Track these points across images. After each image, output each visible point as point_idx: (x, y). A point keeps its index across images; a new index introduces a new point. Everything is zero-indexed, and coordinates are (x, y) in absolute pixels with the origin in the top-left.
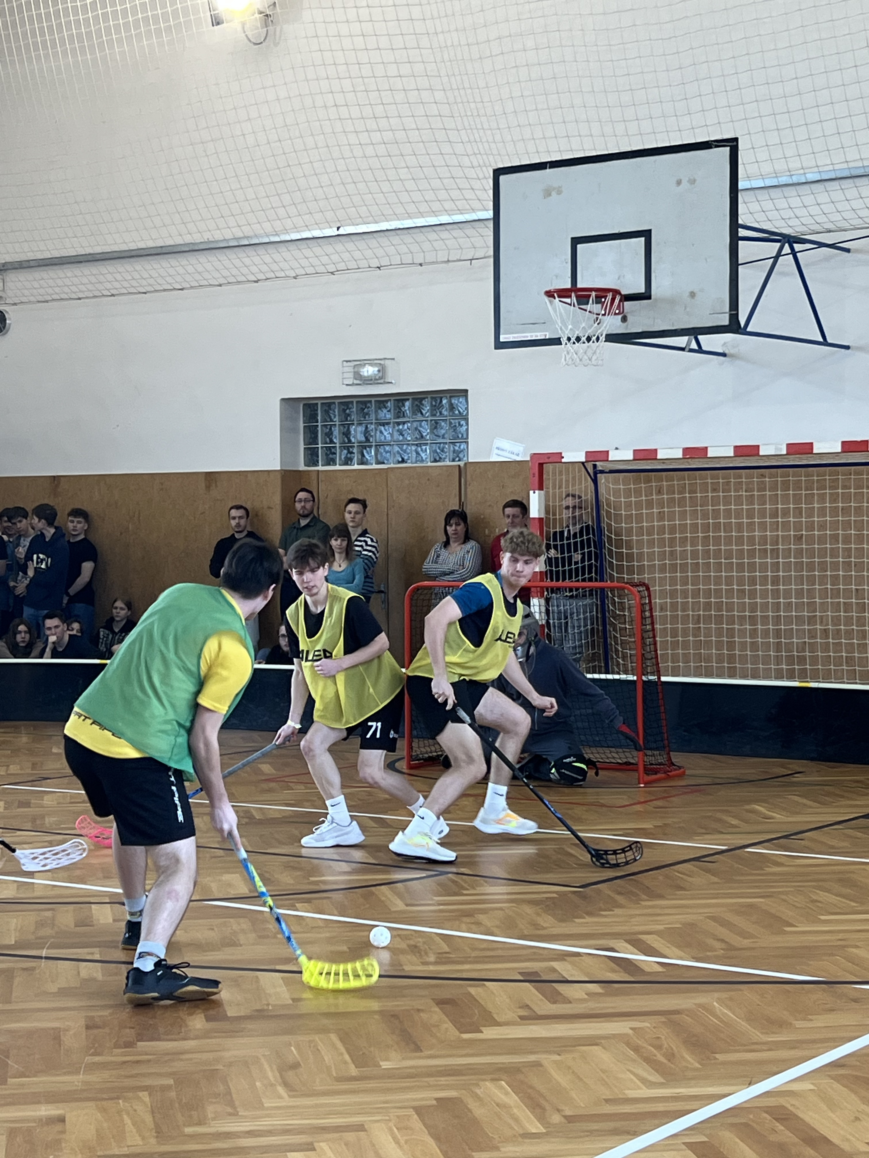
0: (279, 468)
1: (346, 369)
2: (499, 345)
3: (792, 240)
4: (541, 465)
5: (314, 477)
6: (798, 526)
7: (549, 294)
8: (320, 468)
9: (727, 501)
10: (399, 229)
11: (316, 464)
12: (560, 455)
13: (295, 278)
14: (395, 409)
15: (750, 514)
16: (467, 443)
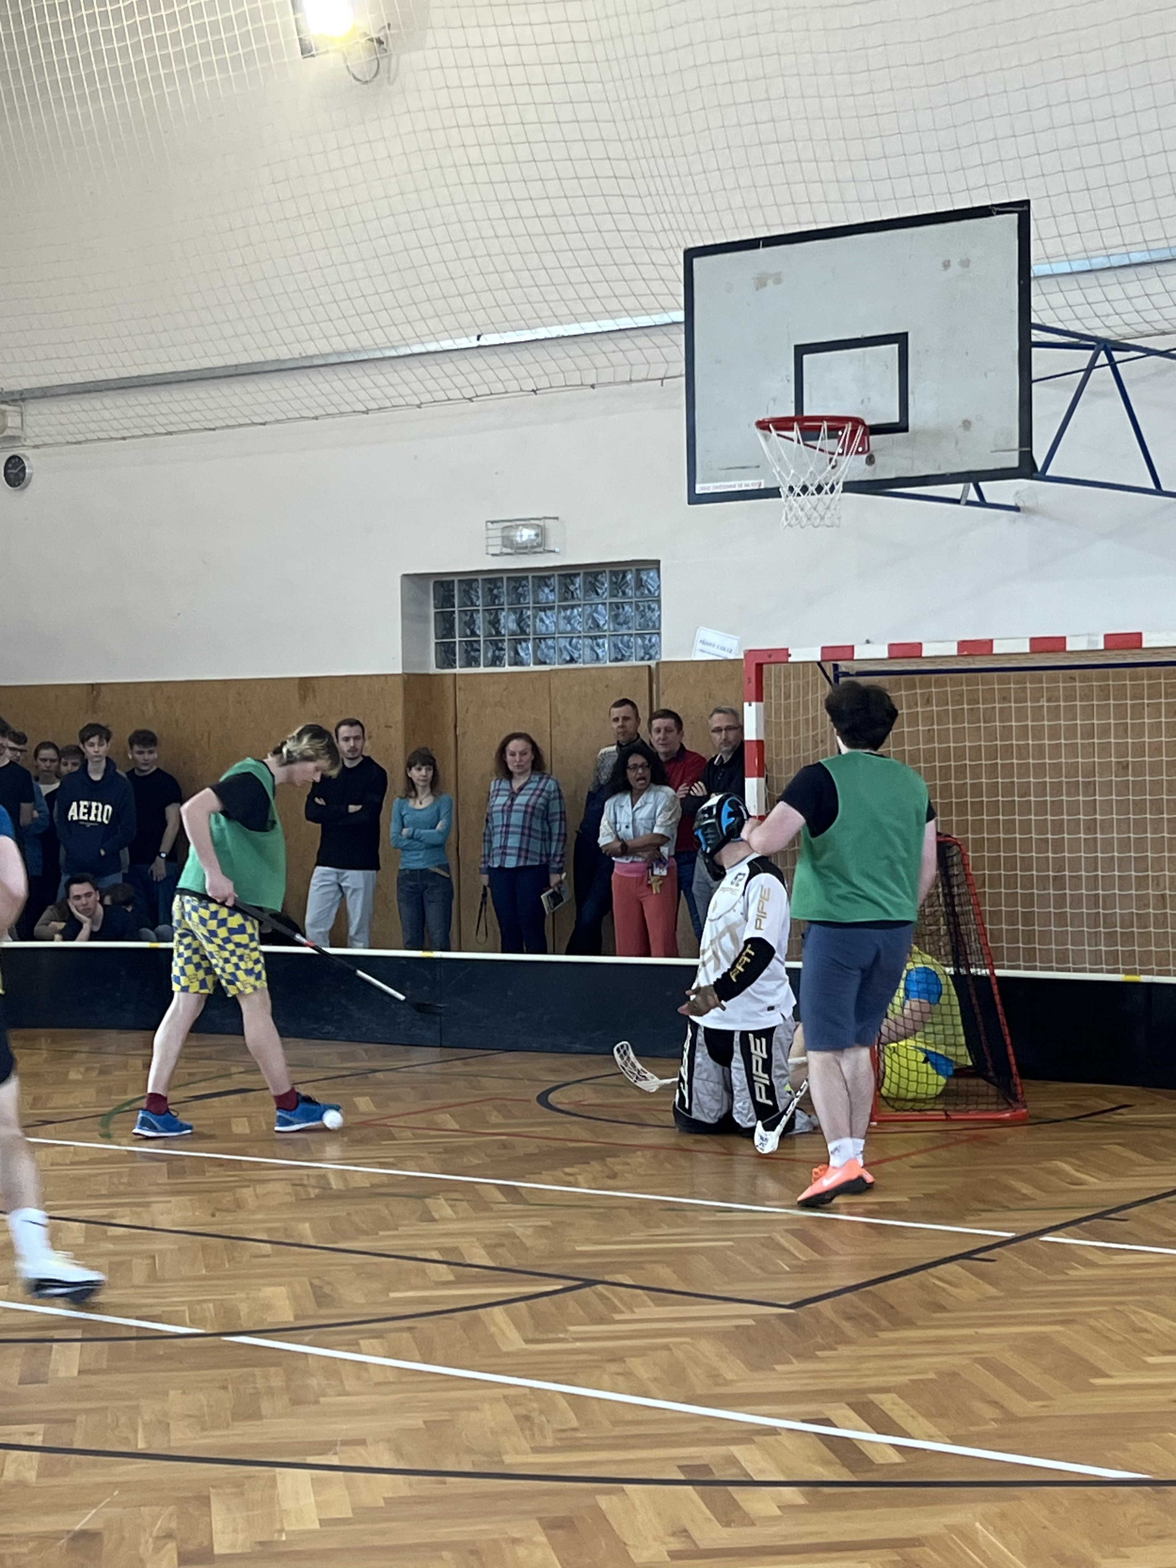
0: (400, 671)
1: (491, 533)
2: (695, 499)
3: (1109, 346)
4: (759, 667)
5: (449, 682)
6: (1122, 749)
7: (763, 425)
8: (458, 670)
9: (1021, 714)
10: (563, 337)
11: (451, 664)
12: (785, 652)
13: (419, 407)
14: (560, 589)
15: (1055, 733)
16: (659, 634)
